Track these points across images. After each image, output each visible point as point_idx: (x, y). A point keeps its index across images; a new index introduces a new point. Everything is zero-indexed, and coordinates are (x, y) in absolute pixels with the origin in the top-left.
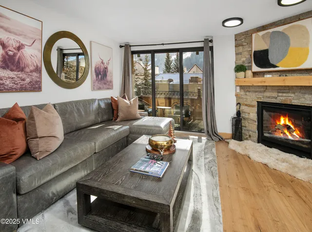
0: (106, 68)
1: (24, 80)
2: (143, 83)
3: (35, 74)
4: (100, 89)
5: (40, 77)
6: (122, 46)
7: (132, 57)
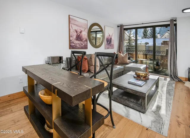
0: (111, 38)
1: (82, 44)
2: (127, 45)
3: (86, 42)
4: (108, 48)
5: (87, 43)
6: (119, 26)
7: (124, 32)
